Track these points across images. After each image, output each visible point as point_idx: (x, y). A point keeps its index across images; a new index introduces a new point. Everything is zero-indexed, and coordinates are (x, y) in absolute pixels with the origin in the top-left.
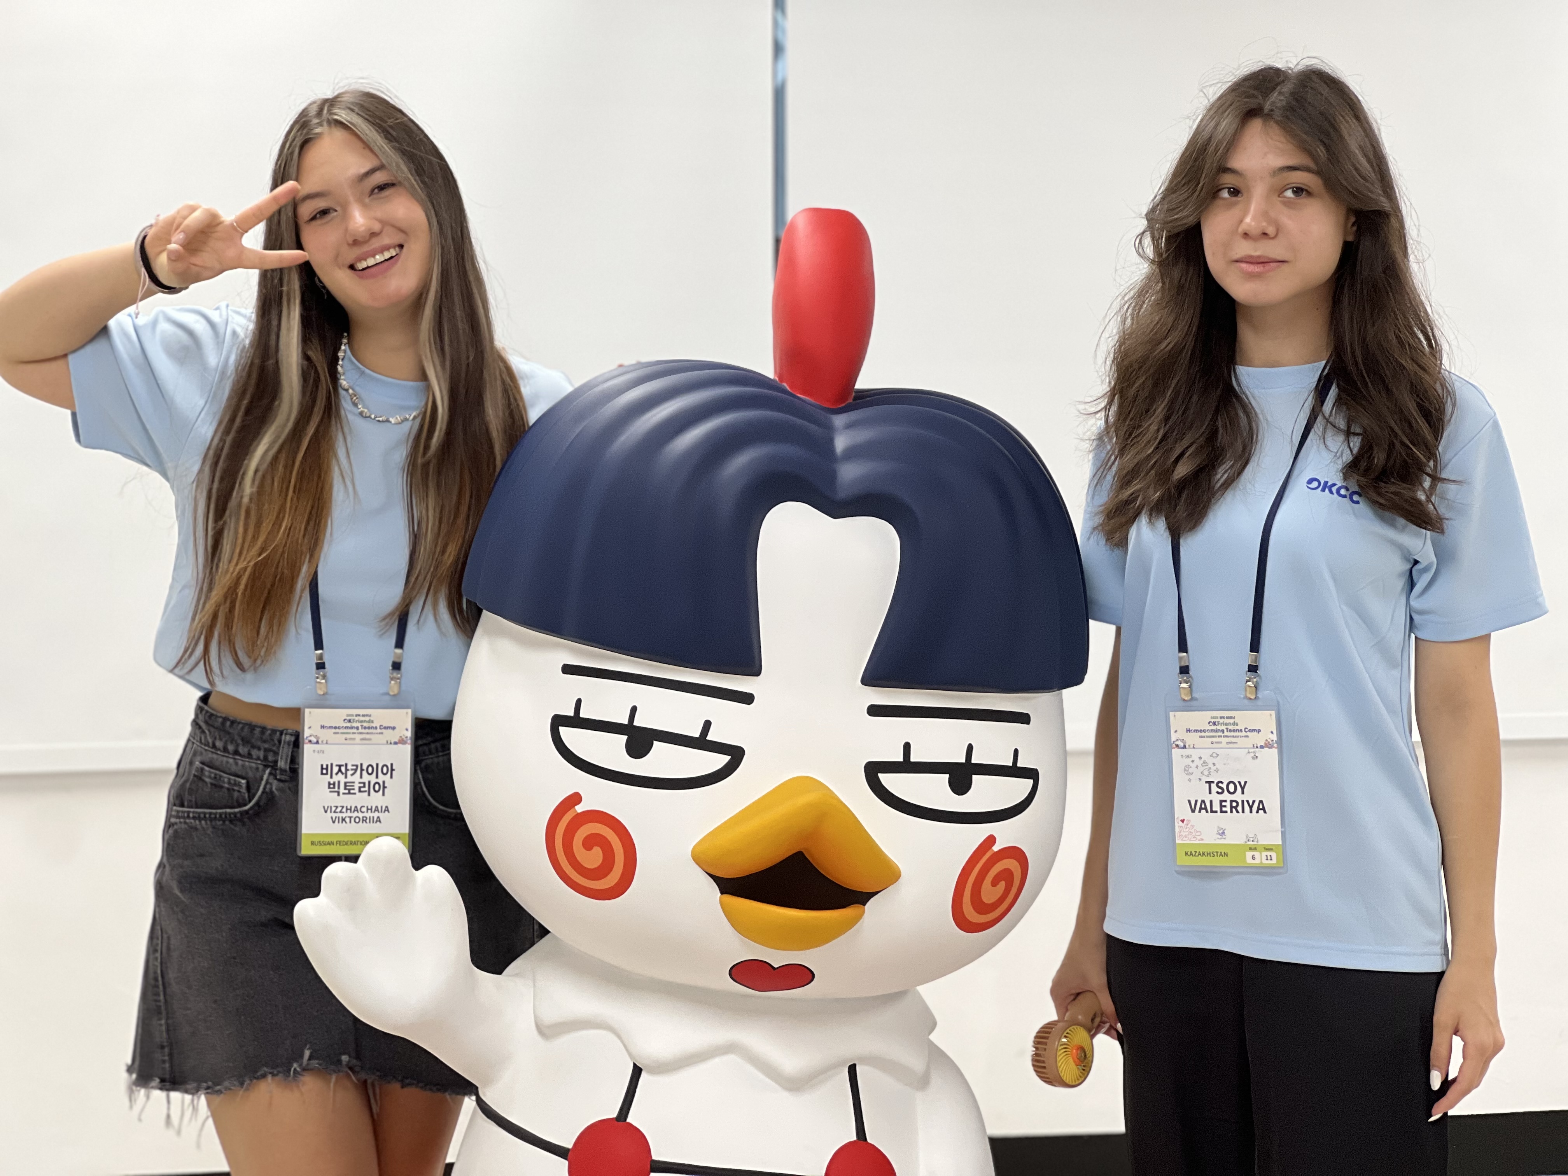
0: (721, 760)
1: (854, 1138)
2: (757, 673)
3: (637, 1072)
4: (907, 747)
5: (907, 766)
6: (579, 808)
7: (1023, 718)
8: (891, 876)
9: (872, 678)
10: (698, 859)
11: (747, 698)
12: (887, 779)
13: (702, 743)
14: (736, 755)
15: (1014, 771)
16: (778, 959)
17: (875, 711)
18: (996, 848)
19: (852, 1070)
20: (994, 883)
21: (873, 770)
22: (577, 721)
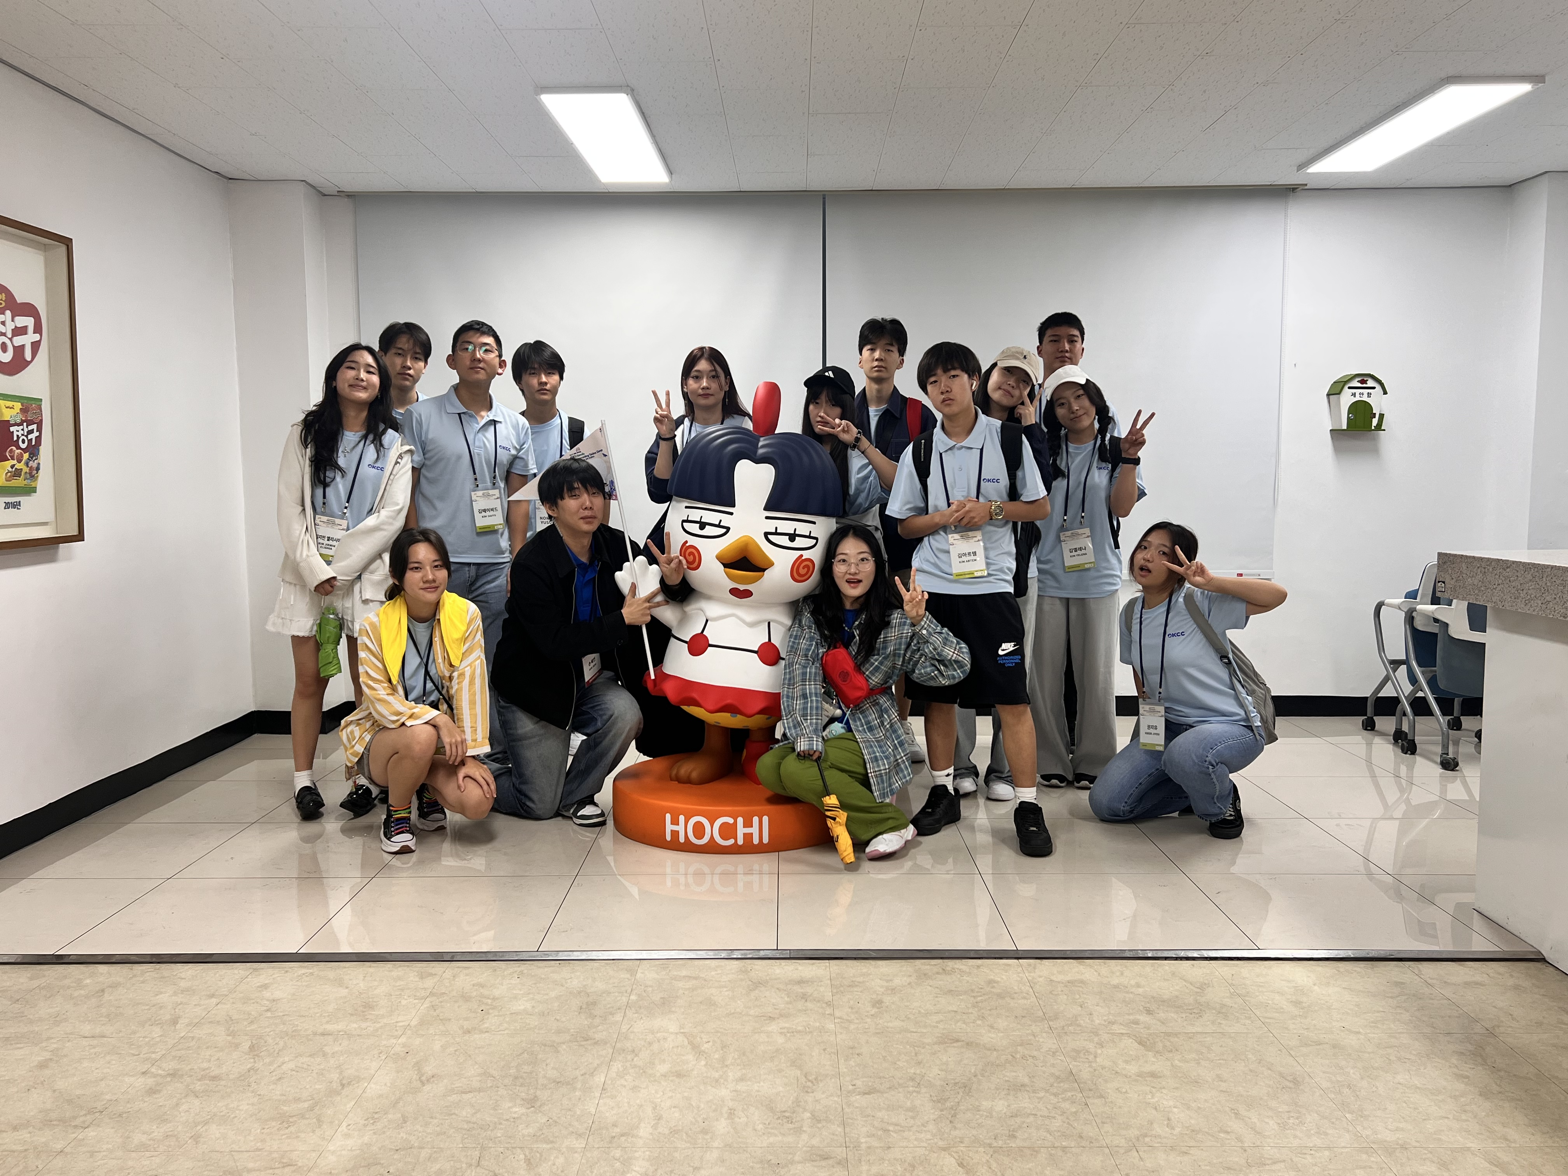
0: (724, 530)
1: (767, 641)
2: (734, 506)
3: (707, 621)
4: (776, 528)
5: (776, 533)
6: (687, 545)
7: (814, 523)
8: (771, 564)
9: (766, 509)
10: (719, 558)
11: (731, 514)
12: (770, 537)
13: (719, 526)
14: (728, 529)
15: (809, 537)
16: (742, 587)
17: (767, 518)
18: (803, 558)
19: (769, 623)
20: (803, 568)
21: (766, 534)
22: (687, 521)
